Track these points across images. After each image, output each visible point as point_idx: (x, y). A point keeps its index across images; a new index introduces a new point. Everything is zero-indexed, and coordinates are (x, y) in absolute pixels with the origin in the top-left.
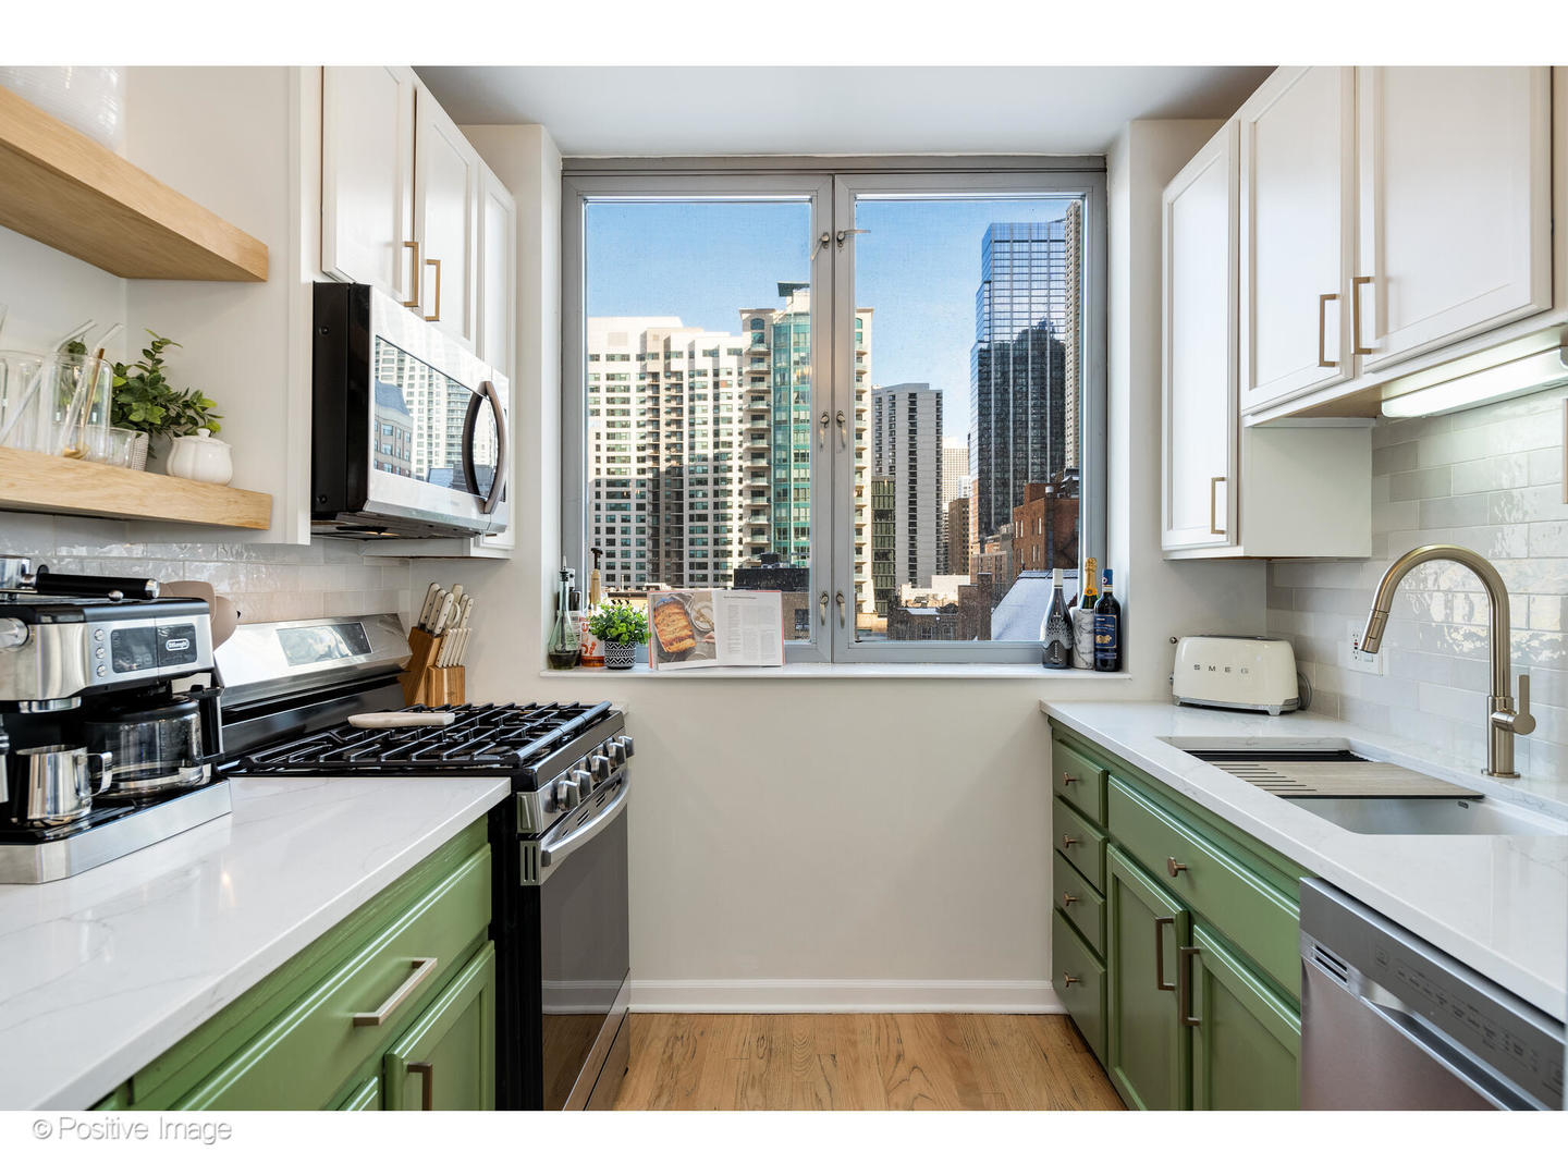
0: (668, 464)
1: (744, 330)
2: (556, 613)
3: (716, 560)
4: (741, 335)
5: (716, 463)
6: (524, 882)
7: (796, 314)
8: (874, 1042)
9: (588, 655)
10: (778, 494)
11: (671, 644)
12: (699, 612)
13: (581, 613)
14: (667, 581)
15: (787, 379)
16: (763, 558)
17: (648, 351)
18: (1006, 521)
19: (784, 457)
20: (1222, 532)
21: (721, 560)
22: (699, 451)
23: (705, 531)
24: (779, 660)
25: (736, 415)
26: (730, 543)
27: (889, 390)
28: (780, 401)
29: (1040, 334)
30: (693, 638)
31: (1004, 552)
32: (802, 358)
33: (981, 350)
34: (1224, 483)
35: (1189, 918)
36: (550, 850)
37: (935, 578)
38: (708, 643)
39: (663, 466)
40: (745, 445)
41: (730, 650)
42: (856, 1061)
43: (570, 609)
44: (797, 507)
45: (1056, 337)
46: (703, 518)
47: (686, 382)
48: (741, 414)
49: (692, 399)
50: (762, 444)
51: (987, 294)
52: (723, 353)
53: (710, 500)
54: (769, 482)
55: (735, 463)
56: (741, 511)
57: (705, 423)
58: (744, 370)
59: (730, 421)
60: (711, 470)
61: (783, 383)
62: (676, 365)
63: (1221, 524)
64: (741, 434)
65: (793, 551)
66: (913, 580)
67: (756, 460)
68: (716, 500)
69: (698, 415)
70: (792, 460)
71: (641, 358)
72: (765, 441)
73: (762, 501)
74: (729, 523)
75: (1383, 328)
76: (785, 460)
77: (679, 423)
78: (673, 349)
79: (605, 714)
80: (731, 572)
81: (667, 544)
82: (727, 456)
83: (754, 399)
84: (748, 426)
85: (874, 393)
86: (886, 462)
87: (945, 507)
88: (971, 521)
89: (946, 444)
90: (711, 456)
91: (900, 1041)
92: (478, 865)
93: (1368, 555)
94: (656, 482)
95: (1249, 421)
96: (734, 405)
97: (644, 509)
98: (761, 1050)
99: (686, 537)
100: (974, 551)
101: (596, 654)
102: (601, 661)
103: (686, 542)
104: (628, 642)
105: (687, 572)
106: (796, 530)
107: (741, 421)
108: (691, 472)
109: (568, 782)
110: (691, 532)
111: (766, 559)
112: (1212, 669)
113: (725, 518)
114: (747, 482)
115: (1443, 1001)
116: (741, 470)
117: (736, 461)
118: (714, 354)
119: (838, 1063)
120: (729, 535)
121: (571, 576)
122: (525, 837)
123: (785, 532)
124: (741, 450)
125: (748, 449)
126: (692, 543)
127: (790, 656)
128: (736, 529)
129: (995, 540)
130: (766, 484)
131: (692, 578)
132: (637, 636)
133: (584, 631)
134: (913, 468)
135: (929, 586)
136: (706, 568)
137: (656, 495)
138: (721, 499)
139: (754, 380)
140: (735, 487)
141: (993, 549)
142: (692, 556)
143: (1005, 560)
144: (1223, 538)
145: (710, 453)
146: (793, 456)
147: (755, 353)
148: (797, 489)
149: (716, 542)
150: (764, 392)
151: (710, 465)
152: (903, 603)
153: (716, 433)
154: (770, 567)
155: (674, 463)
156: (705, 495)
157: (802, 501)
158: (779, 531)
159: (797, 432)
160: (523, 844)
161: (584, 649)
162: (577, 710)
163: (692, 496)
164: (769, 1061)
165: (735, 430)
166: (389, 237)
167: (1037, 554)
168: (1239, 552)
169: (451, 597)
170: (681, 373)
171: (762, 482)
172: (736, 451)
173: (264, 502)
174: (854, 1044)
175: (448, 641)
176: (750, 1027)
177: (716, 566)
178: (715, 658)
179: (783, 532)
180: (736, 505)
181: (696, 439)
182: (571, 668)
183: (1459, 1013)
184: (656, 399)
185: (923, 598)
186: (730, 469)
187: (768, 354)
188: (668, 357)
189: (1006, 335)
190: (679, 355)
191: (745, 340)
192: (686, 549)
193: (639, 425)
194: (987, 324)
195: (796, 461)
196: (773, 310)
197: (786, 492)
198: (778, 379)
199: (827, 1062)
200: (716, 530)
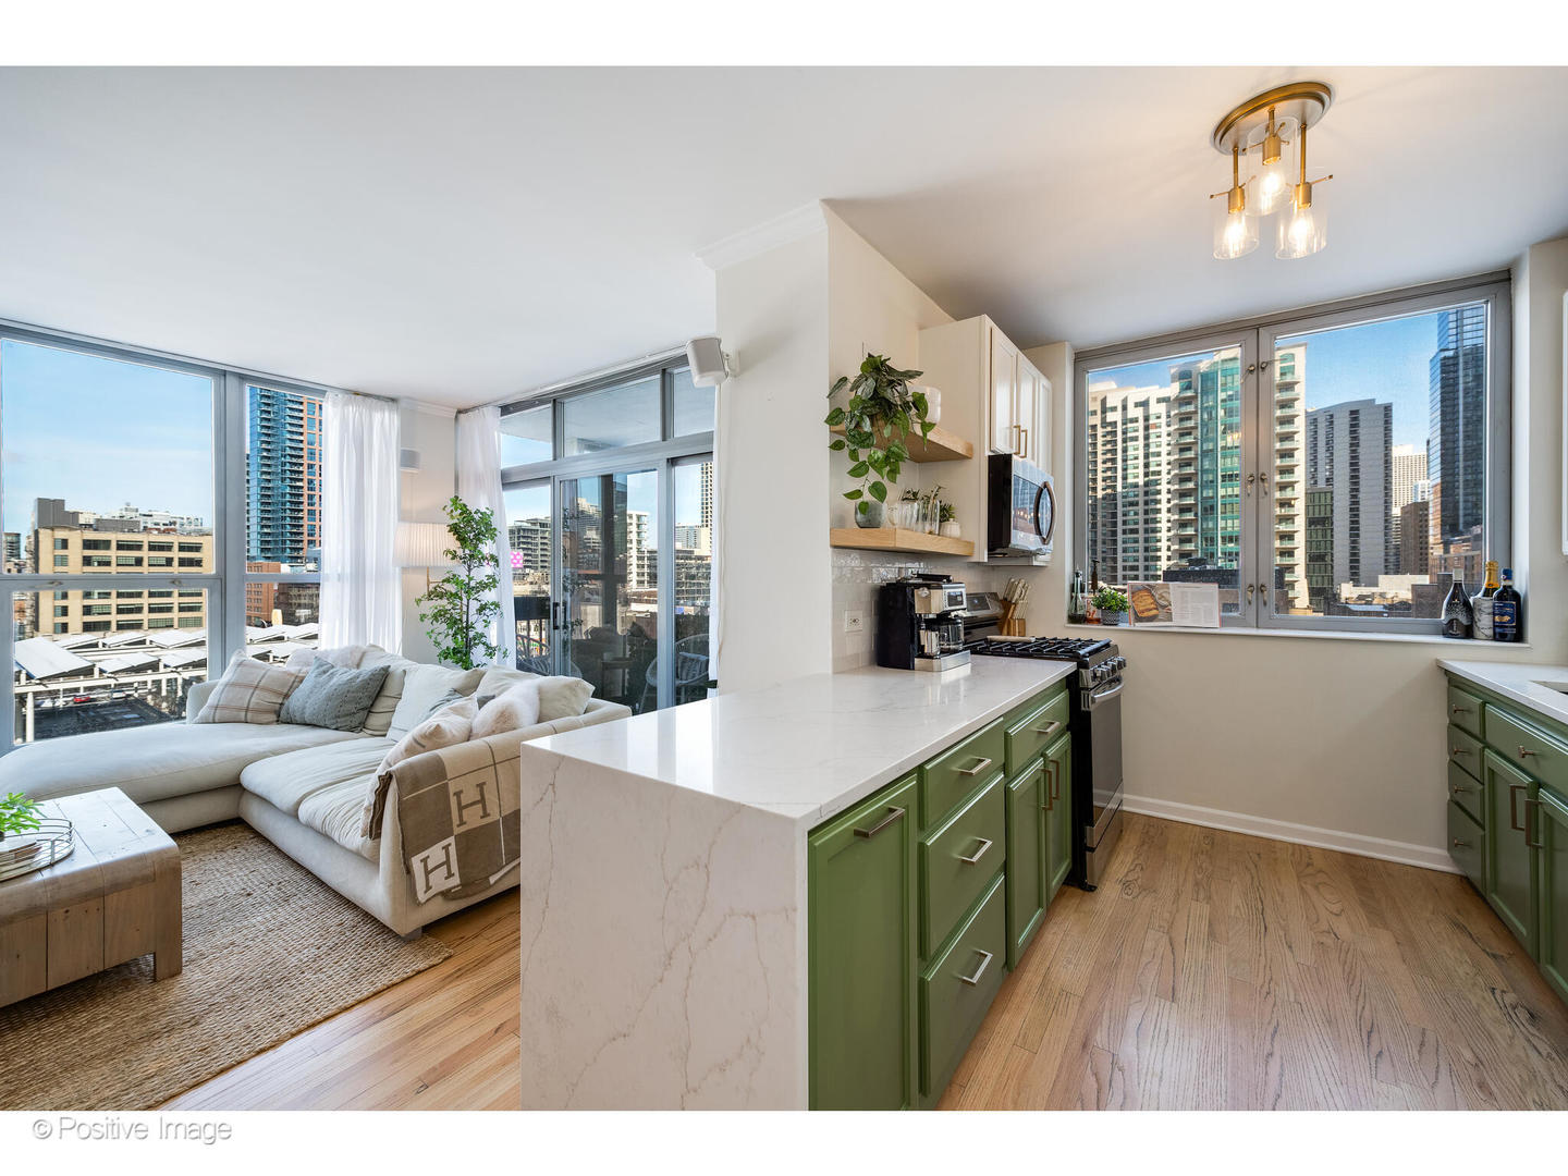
0: (1105, 492)
1: (1172, 382)
2: (1072, 595)
3: (1147, 563)
4: (1169, 386)
5: (1146, 489)
6: (1083, 709)
7: (1223, 361)
9: (1091, 617)
10: (1205, 510)
11: (1143, 612)
12: (1161, 595)
13: (1086, 595)
15: (1214, 415)
16: (1189, 561)
19: (1211, 478)
21: (1151, 563)
22: (1130, 480)
23: (1136, 541)
24: (1216, 624)
25: (1164, 449)
26: (1159, 550)
27: (1326, 410)
28: (1207, 434)
30: (1158, 610)
32: (1230, 396)
33: (1445, 358)
35: (1537, 785)
36: (1095, 698)
37: (1382, 578)
38: (1167, 612)
39: (1100, 494)
40: (1173, 473)
41: (1182, 617)
43: (1080, 593)
44: (1224, 519)
46: (1135, 531)
47: (1119, 430)
48: (1170, 448)
49: (1124, 441)
50: (1190, 470)
52: (1153, 403)
53: (1141, 517)
54: (1196, 500)
56: (1170, 525)
57: (1136, 458)
58: (1172, 413)
59: (1159, 454)
60: (1142, 494)
61: (1210, 419)
62: (1111, 417)
64: (1169, 464)
65: (1220, 555)
66: (1355, 577)
67: (1183, 484)
68: (1146, 517)
69: (1131, 452)
70: (1219, 481)
72: (1192, 468)
73: (1190, 516)
74: (1158, 534)
76: (1212, 482)
77: (1113, 461)
78: (1108, 405)
79: (1107, 645)
80: (1160, 572)
81: (1103, 552)
82: (1157, 483)
83: (1182, 435)
84: (1177, 457)
85: (1313, 420)
86: (1323, 474)
87: (1396, 511)
88: (1432, 523)
89: (1397, 451)
90: (1141, 483)
92: (1063, 696)
96: (1163, 441)
99: (1120, 546)
100: (1436, 551)
101: (1095, 616)
102: (1099, 620)
103: (1120, 550)
104: (1116, 611)
105: (1120, 573)
106: (1223, 538)
107: (1169, 454)
108: (1124, 497)
109: (1099, 670)
110: (1124, 542)
111: (1192, 562)
113: (1155, 531)
114: (1175, 502)
116: (1169, 492)
117: (1165, 486)
118: (1145, 404)
120: (1159, 544)
121: (1080, 575)
122: (1083, 689)
123: (1212, 540)
124: (1170, 477)
125: (1176, 475)
126: (1125, 551)
127: (1226, 622)
128: (1164, 539)
130: (1193, 502)
131: (1125, 577)
132: (1121, 608)
133: (1088, 604)
134: (1355, 479)
135: (1376, 584)
136: (1137, 570)
137: (1094, 517)
138: (1151, 516)
139: (1181, 420)
140: (1164, 506)
141: (1460, 550)
142: (1125, 561)
145: (1141, 481)
146: (1220, 477)
147: (1185, 398)
148: (1224, 505)
149: (1146, 549)
150: (1192, 428)
151: (1141, 491)
152: (1343, 600)
153: (1147, 465)
154: (1197, 569)
155: (1109, 491)
156: (1136, 514)
157: (1228, 514)
158: (1206, 539)
159: (1224, 457)
160: (1083, 692)
161: (1088, 613)
162: (1091, 642)
163: (1124, 515)
165: (1164, 464)
166: (1008, 425)
169: (1020, 585)
170: (1116, 423)
171: (1190, 501)
172: (1165, 477)
173: (970, 545)
175: (1019, 606)
177: (1147, 568)
178: (1172, 621)
179: (1211, 540)
180: (1164, 520)
181: (1129, 471)
182: (1083, 623)
185: (1368, 596)
186: (1159, 492)
187: (1196, 397)
188: (1104, 411)
190: (1114, 409)
191: (1174, 389)
192: (1120, 555)
194: (1452, 330)
195: (1223, 481)
196: (1202, 361)
197: (1213, 508)
198: (1205, 416)
200: (1146, 540)
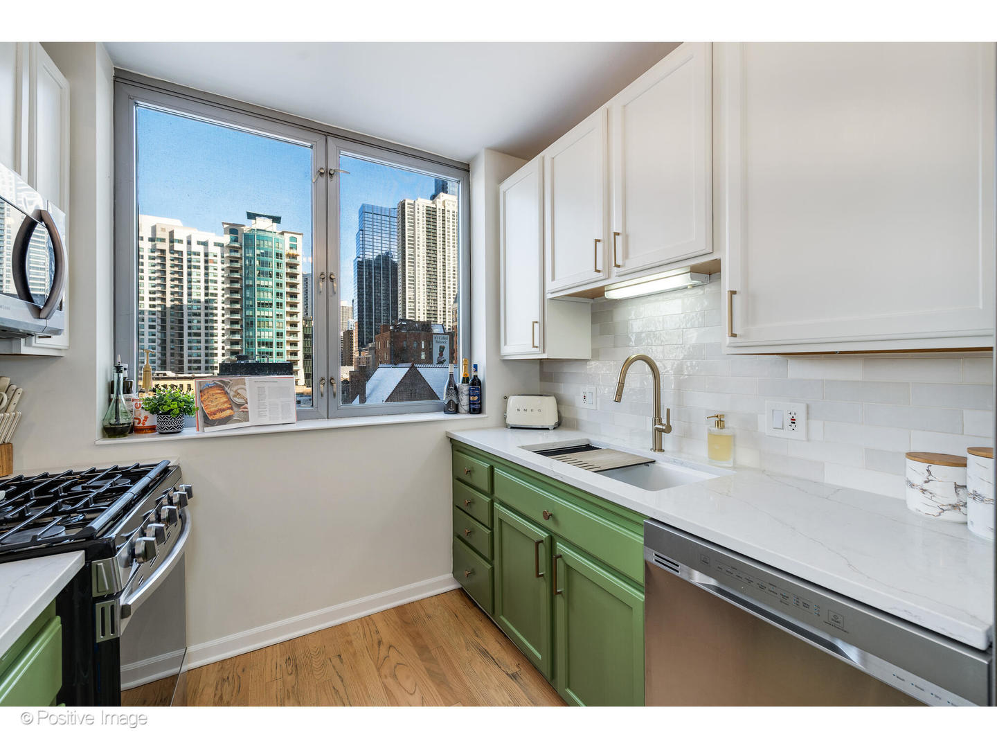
0: (173, 303)
1: (225, 234)
2: (110, 396)
3: (207, 358)
4: (223, 236)
5: (207, 305)
6: (100, 638)
7: (258, 230)
8: (362, 638)
9: (141, 425)
10: (247, 324)
11: (215, 414)
12: (236, 392)
13: (134, 395)
14: (172, 370)
15: (252, 263)
16: (237, 357)
17: (157, 236)
18: (371, 341)
19: (251, 304)
20: (537, 347)
21: (210, 358)
22: (194, 297)
23: (199, 342)
24: (294, 419)
25: (220, 279)
26: (216, 349)
28: (248, 274)
29: (386, 257)
30: (232, 410)
31: (370, 356)
32: (262, 253)
33: (359, 261)
34: (538, 324)
35: (552, 540)
36: (130, 603)
38: (243, 411)
39: (169, 304)
40: (226, 296)
41: (260, 415)
42: (355, 654)
43: (124, 393)
44: (258, 330)
45: (394, 260)
46: (198, 335)
47: (185, 257)
48: (223, 279)
49: (189, 267)
50: (237, 296)
51: (361, 236)
52: (211, 244)
53: (203, 325)
54: (242, 316)
55: (220, 305)
56: (224, 332)
57: (199, 282)
58: (225, 255)
59: (216, 282)
60: (203, 308)
61: (250, 265)
62: (177, 247)
63: (537, 344)
64: (223, 290)
65: (257, 354)
67: (233, 305)
68: (207, 325)
69: (194, 277)
70: (256, 306)
71: (152, 240)
72: (239, 295)
73: (238, 327)
74: (215, 338)
75: (626, 256)
76: (252, 306)
77: (180, 280)
78: (176, 237)
79: (166, 471)
80: (218, 365)
81: (172, 349)
82: (214, 301)
83: (232, 272)
84: (228, 286)
85: (304, 275)
86: (310, 311)
88: (354, 341)
90: (203, 301)
91: (377, 632)
93: (590, 357)
94: (163, 313)
95: (549, 296)
96: (219, 272)
97: (155, 328)
98: (290, 668)
99: (186, 345)
100: (356, 355)
101: (148, 424)
102: (153, 429)
103: (186, 348)
104: (178, 415)
105: (186, 365)
106: (259, 343)
107: (223, 283)
108: (189, 309)
109: (144, 538)
110: (189, 342)
111: (240, 358)
112: (525, 410)
113: (212, 335)
114: (227, 316)
115: (750, 581)
116: (223, 309)
117: (220, 304)
118: (205, 244)
119: (344, 660)
120: (215, 345)
121: (125, 369)
122: (102, 599)
123: (252, 343)
124: (224, 299)
125: (228, 298)
126: (190, 348)
127: (301, 416)
128: (220, 341)
129: (366, 350)
130: (240, 318)
131: (190, 368)
132: (186, 409)
133: (137, 408)
136: (200, 363)
137: (163, 321)
138: (210, 324)
139: (231, 261)
140: (219, 318)
141: (365, 354)
142: (189, 356)
143: (371, 359)
144: (538, 349)
145: (203, 299)
146: (256, 304)
147: (234, 247)
148: (259, 322)
149: (207, 348)
150: (238, 268)
151: (202, 306)
153: (207, 288)
154: (243, 362)
155: (177, 303)
156: (199, 322)
157: (262, 328)
158: (248, 343)
159: (259, 291)
160: (99, 606)
161: (137, 421)
163: (189, 322)
164: (297, 674)
165: (219, 287)
167: (386, 356)
168: (544, 356)
170: (182, 252)
171: (237, 317)
172: (220, 299)
174: (350, 643)
176: (279, 653)
177: (207, 362)
178: (248, 421)
180: (220, 328)
181: (193, 290)
182: (125, 436)
183: (762, 587)
184: (164, 265)
186: (216, 308)
187: (241, 248)
188: (172, 241)
189: (369, 255)
190: (180, 241)
191: (226, 239)
192: (186, 352)
193: (150, 278)
194: (361, 249)
195: (258, 306)
196: (243, 226)
197: (252, 323)
198: (247, 262)
199: (336, 661)
200: (207, 341)
